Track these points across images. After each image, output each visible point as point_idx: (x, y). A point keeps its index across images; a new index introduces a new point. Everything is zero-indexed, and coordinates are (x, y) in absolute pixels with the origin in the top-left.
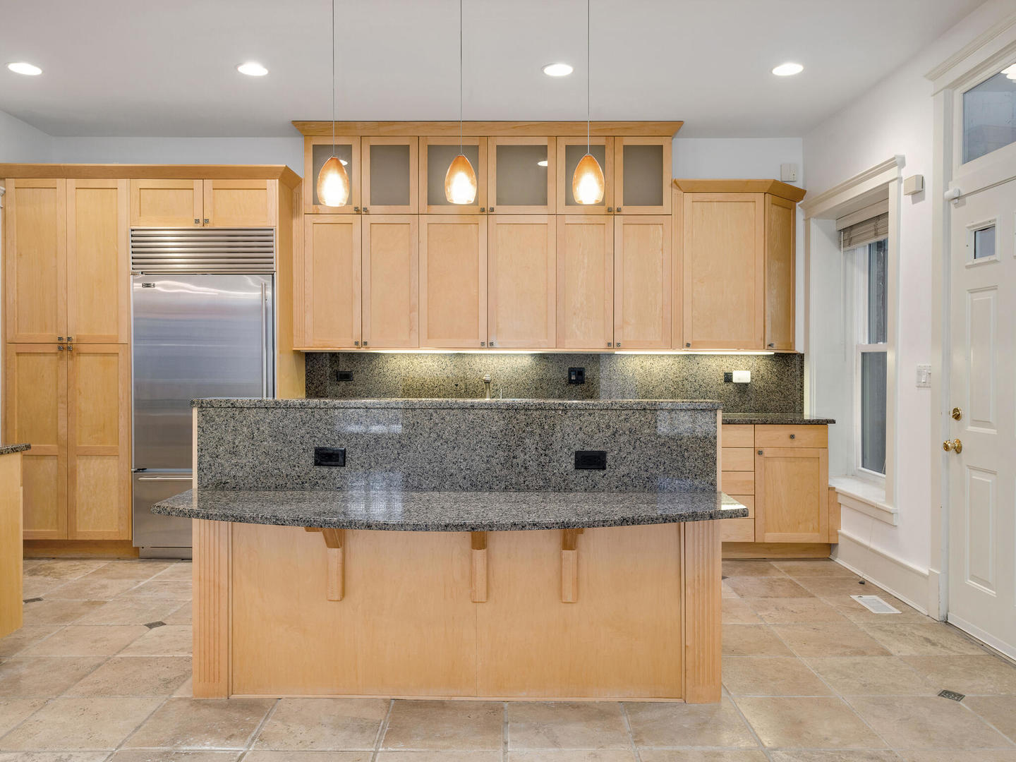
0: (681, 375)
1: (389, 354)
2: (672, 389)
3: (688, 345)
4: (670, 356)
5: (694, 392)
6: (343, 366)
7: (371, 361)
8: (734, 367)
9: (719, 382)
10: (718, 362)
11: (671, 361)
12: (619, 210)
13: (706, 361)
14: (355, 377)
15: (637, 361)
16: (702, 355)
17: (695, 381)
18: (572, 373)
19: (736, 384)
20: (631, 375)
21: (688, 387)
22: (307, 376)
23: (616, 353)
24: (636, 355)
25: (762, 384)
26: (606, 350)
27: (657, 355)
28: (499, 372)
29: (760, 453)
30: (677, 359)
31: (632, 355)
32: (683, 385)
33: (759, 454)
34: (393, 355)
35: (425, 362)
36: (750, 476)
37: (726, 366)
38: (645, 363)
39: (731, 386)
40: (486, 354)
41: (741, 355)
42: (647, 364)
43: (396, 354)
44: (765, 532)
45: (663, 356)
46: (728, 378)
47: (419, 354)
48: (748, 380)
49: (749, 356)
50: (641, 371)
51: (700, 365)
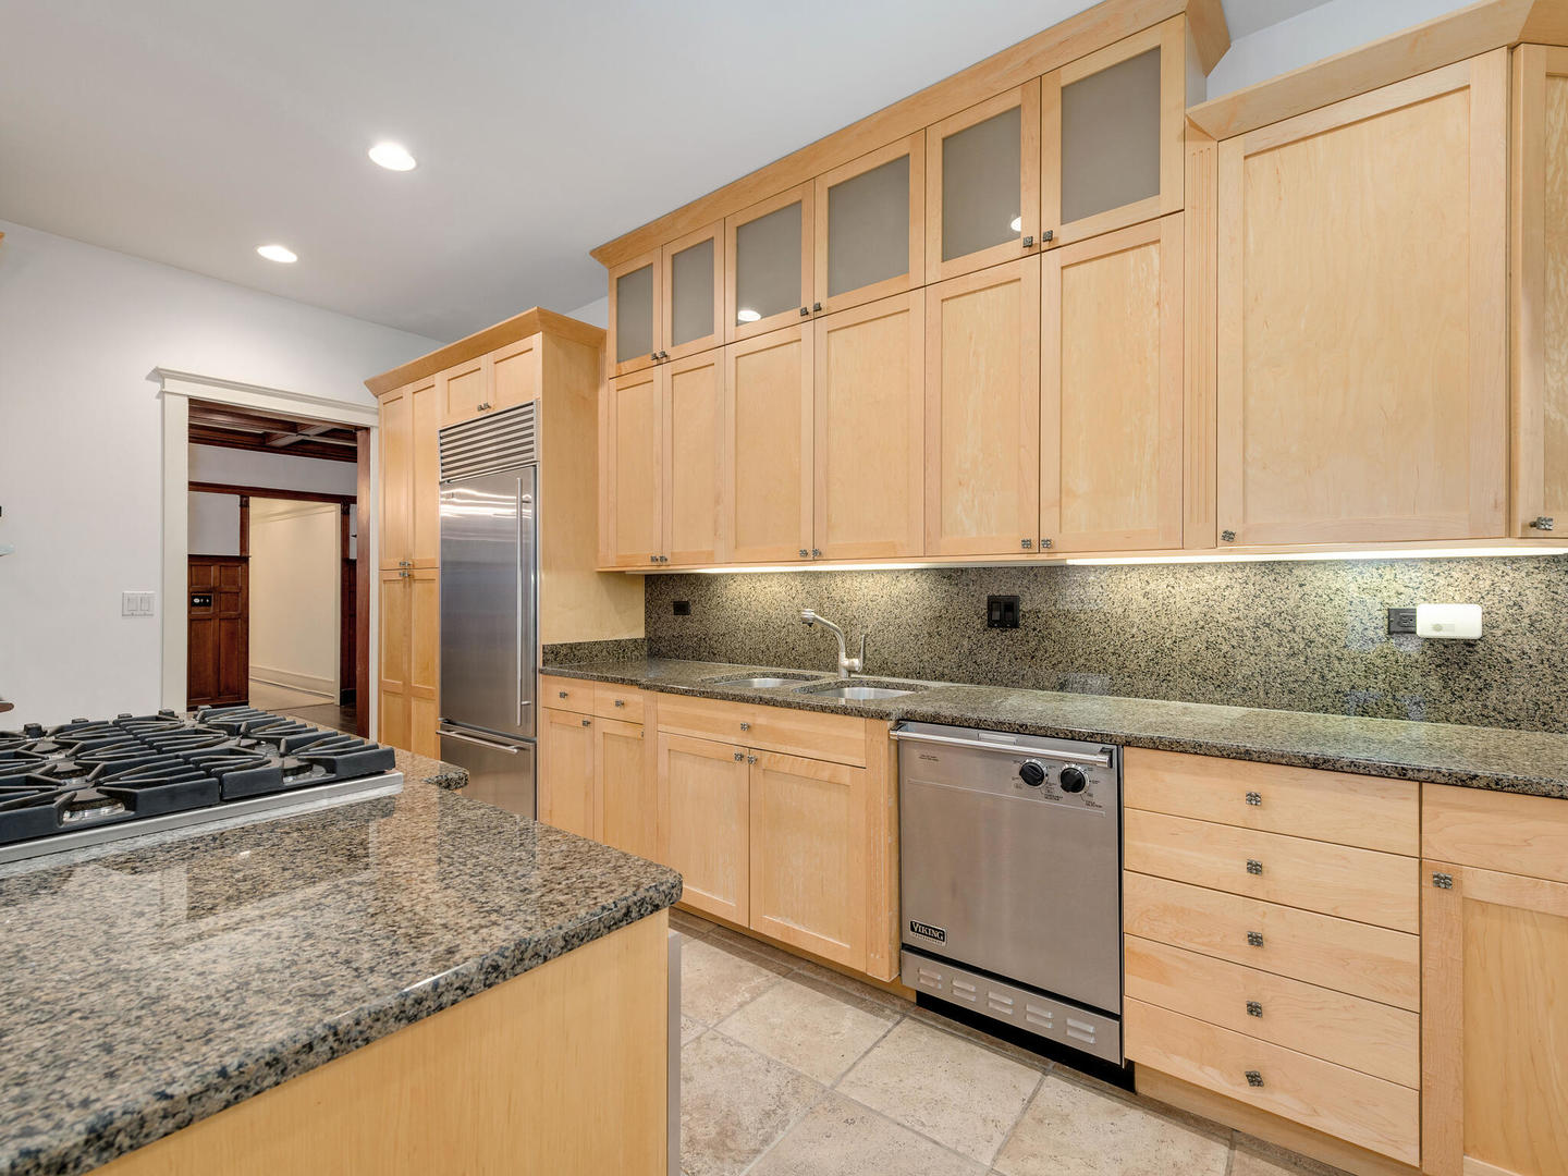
0: (1252, 614)
1: (727, 574)
2: (1225, 648)
3: (1229, 536)
4: (1218, 566)
5: (1289, 656)
6: (683, 594)
7: (709, 585)
8: (1421, 593)
9: (1370, 634)
10: (1370, 578)
11: (1222, 579)
12: (1049, 237)
13: (1325, 579)
14: (692, 608)
15: (1134, 580)
16: (1315, 562)
17: (1293, 630)
18: (994, 605)
19: (1431, 642)
20: (1120, 611)
21: (1272, 643)
22: (646, 607)
23: (1070, 562)
24: (1132, 567)
25: (1531, 643)
26: (1023, 557)
27: (1184, 565)
28: (870, 603)
29: (1443, 882)
30: (1239, 574)
31: (1122, 567)
32: (1257, 639)
33: (1437, 884)
34: (732, 576)
35: (770, 586)
36: (1408, 950)
37: (1395, 590)
38: (1153, 585)
39: (1410, 648)
40: (851, 572)
41: (1450, 560)
42: (1160, 586)
43: (737, 574)
44: (1466, 1151)
45: (1200, 566)
46: (1401, 623)
47: (762, 574)
48: (1474, 631)
49: (1478, 561)
50: (1144, 603)
51: (1307, 589)
